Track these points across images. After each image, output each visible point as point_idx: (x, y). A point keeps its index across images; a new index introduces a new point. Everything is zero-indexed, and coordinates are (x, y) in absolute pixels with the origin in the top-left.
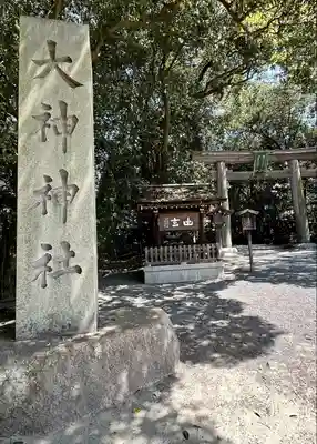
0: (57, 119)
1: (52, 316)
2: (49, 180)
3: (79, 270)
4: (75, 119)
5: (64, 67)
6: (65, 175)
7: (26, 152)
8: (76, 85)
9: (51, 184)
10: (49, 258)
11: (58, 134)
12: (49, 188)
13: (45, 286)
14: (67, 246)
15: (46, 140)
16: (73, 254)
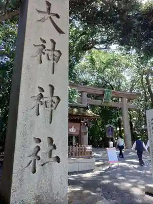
0: (49, 50)
1: (38, 197)
2: (42, 90)
9: (43, 93)
10: (39, 149)
11: (49, 59)
13: (34, 171)
14: (51, 140)
15: (41, 62)
16: (55, 147)
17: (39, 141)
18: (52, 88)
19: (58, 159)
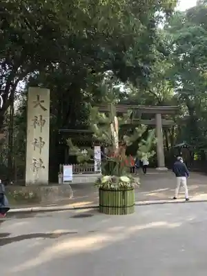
0: (39, 121)
1: (36, 180)
2: (36, 139)
3: (44, 167)
4: (45, 121)
5: (42, 104)
8: (45, 110)
10: (35, 163)
11: (39, 125)
12: (36, 142)
13: (34, 171)
14: (41, 160)
15: (35, 128)
17: (35, 160)
18: (41, 138)
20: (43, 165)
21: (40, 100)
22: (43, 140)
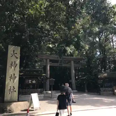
2: (11, 75)
4: (17, 65)
5: (16, 55)
6: (14, 74)
7: (8, 70)
8: (17, 58)
10: (11, 89)
12: (11, 77)
13: (10, 94)
14: (14, 87)
15: (11, 68)
16: (15, 88)
17: (11, 87)
19: (15, 91)
20: (15, 90)
21: (15, 52)
22: (15, 76)
